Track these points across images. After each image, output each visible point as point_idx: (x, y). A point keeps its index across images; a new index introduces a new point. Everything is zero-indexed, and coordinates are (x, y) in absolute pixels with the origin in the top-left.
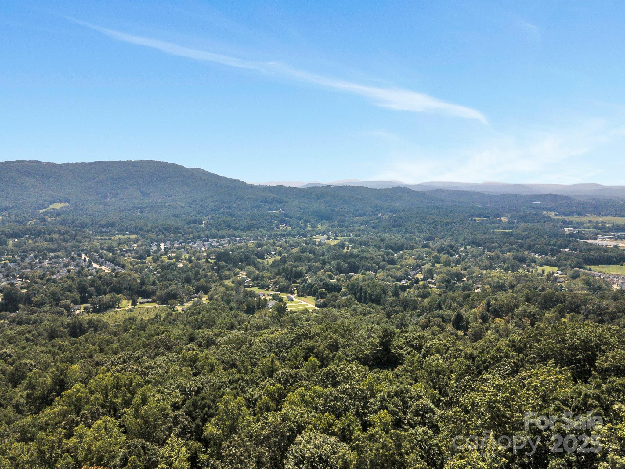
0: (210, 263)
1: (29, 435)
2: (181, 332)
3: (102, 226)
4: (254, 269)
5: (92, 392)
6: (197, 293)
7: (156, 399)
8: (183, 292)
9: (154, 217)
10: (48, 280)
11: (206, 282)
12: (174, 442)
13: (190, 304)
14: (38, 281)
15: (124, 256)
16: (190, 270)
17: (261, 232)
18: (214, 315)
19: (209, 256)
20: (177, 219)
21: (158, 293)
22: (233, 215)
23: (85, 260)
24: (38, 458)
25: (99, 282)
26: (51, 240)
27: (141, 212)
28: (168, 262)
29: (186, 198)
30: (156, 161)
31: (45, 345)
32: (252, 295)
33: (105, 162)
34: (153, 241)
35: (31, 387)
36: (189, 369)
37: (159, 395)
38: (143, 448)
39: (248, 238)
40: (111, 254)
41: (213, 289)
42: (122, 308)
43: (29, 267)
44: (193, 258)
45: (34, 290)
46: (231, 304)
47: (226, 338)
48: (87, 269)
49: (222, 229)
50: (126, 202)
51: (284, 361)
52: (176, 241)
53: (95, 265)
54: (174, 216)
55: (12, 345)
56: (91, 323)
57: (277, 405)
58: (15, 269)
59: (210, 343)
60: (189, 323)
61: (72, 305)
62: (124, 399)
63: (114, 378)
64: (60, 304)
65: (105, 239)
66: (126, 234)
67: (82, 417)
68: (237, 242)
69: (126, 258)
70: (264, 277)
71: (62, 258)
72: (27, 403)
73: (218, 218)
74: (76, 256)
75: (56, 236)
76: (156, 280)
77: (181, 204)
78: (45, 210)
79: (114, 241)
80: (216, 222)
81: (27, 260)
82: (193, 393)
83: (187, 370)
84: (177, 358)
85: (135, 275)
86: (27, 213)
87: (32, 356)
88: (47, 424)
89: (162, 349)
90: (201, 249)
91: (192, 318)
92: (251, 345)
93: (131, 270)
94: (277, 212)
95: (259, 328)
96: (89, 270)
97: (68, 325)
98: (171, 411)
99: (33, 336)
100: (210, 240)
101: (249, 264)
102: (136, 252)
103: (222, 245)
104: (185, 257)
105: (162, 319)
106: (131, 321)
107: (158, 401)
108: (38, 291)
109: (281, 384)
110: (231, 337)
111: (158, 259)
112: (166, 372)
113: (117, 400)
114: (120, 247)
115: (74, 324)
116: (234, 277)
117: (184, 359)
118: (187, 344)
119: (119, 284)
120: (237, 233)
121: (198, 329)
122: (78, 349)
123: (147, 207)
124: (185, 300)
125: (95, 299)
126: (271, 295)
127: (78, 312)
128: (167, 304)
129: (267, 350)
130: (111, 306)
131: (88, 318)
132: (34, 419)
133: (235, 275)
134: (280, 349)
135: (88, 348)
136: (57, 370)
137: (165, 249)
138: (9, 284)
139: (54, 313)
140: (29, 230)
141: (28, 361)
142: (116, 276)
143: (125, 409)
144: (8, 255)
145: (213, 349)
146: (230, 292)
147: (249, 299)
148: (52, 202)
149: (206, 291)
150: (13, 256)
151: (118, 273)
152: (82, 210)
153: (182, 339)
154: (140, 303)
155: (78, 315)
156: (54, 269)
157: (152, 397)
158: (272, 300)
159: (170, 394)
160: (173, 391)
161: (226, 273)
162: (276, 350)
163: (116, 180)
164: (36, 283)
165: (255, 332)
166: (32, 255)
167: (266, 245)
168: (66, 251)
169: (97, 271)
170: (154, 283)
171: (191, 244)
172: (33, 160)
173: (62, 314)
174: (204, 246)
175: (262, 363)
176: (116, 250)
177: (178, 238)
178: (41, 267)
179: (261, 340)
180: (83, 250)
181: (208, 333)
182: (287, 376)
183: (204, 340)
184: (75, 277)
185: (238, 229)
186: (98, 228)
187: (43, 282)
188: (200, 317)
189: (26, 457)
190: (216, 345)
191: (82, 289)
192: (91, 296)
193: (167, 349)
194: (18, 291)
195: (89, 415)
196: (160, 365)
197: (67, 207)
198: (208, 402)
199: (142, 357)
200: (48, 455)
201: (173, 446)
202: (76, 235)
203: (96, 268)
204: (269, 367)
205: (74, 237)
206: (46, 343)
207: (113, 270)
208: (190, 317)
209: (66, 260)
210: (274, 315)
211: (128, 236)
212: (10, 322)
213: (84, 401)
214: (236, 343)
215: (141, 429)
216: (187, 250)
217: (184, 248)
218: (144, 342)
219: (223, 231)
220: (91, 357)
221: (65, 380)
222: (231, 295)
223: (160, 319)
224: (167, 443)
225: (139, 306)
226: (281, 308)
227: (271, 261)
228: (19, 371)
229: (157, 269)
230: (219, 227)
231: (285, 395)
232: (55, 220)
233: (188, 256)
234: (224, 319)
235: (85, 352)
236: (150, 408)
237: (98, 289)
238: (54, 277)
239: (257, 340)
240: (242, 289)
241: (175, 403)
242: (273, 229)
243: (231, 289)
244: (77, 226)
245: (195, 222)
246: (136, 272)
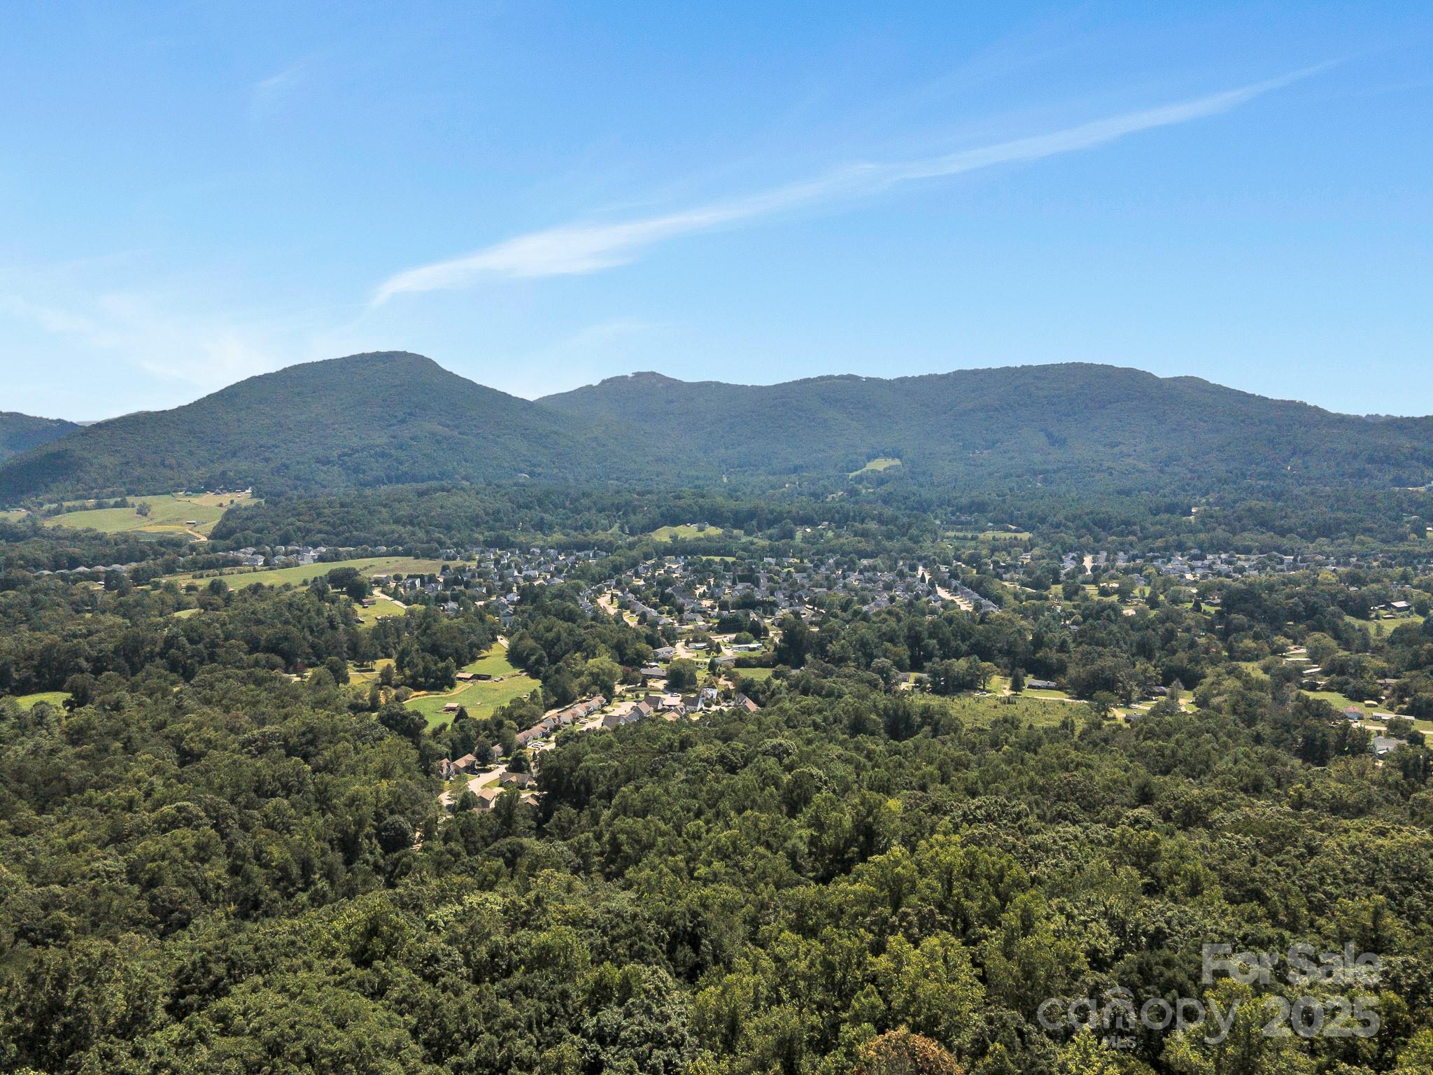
0: (1205, 613)
1: (810, 923)
2: (1120, 774)
3: (961, 509)
4: (1333, 643)
5: (923, 872)
6: (1166, 683)
7: (1052, 927)
8: (1131, 677)
9: (1073, 494)
10: (856, 613)
11: (1190, 660)
12: (1091, 1046)
13: (1144, 708)
14: (839, 612)
15: (1001, 579)
16: (1150, 625)
17: (1362, 543)
18: (1209, 747)
19: (1203, 594)
20: (1127, 500)
21: (1072, 671)
22: (1277, 496)
23: (923, 579)
24: (822, 973)
25: (947, 630)
26: (865, 534)
27: (1045, 480)
28: (1099, 602)
29: (1154, 450)
30: (1087, 365)
31: (842, 743)
32: (1321, 711)
33: (975, 373)
34: (1067, 549)
35: (817, 823)
36: (1136, 873)
37: (1060, 919)
38: (1021, 1034)
39: (1319, 557)
40: (975, 571)
41: (1209, 680)
42: (989, 692)
43: (825, 583)
44: (1162, 597)
45: (832, 630)
46: (1259, 727)
47: (1237, 815)
48: (925, 599)
49: (1243, 529)
50: (1013, 458)
51: (1415, 920)
52: (1121, 554)
53: (942, 593)
54: (1120, 493)
55: (792, 731)
56: (927, 713)
57: (1383, 1050)
58: (803, 586)
59: (1191, 817)
60: (1142, 755)
61: (894, 670)
62: (983, 906)
63: (967, 854)
64: (873, 665)
65: (965, 538)
66: (1009, 530)
67: (901, 920)
68: (1284, 567)
69: (1006, 583)
70: (1364, 669)
71: (881, 571)
72: (810, 854)
73: (1235, 502)
74: (906, 570)
75: (873, 526)
76: (1069, 640)
77: (1141, 465)
78: (859, 472)
79: (982, 542)
80: (1228, 512)
81: (823, 569)
82: (1144, 939)
83: (1129, 875)
84: (1105, 837)
85: (1023, 622)
86: (828, 477)
87: (820, 761)
88: (842, 911)
89: (1074, 807)
90: (1182, 577)
91: (1149, 743)
92: (1312, 851)
93: (1014, 610)
94: (1422, 489)
95: (1338, 808)
96: (929, 602)
97: (886, 709)
98: (1086, 967)
99: (825, 720)
100: (1210, 557)
101: (1320, 629)
102: (1029, 573)
103: (1241, 570)
104: (1142, 592)
105: (1077, 733)
106: (1008, 725)
107: (1058, 934)
108: (838, 634)
109: (1399, 993)
110: (1252, 815)
111: (1076, 592)
112: (1079, 868)
113: (970, 903)
114: (994, 558)
115: (895, 711)
116: (1270, 658)
117: (1123, 846)
118: (1134, 807)
119: (988, 638)
120: (1285, 542)
121: (1166, 772)
122: (900, 765)
123: (1059, 470)
124: (1135, 697)
125: (936, 664)
126: (1384, 721)
127: (903, 686)
128: (1089, 698)
129: (1361, 877)
130: (967, 684)
131: (923, 702)
132: (820, 892)
133: (1274, 653)
134: (1406, 884)
135: (918, 768)
136: (862, 804)
137: (1094, 569)
138: (792, 613)
139: (861, 681)
140: (830, 510)
141: (815, 771)
142: (982, 621)
143: (986, 930)
144: (793, 557)
145: (1201, 837)
146: (1255, 695)
147: (1314, 722)
148: (871, 458)
149: (1190, 682)
150: (802, 561)
151: (986, 614)
152: (924, 473)
153: (1122, 792)
154: (1031, 687)
155: (904, 692)
156: (866, 593)
157: (1044, 921)
158: (1388, 736)
159: (1085, 923)
160: (1093, 920)
161: (1249, 643)
162: (1392, 886)
163: (996, 409)
164: (836, 616)
165: (1326, 819)
166: (831, 561)
167: (1378, 581)
168: (890, 557)
169: (946, 605)
170: (1063, 647)
171: (1158, 563)
172: (845, 373)
173: (876, 686)
174: (1192, 569)
175: (1345, 913)
176: (986, 564)
177: (1127, 546)
178: (845, 586)
179: (1346, 845)
180: (920, 559)
181: (1191, 791)
182: (1420, 977)
183: (1176, 807)
184: (902, 613)
185: (1291, 530)
186: (953, 514)
187: (848, 615)
188: (1172, 745)
189: (803, 966)
190: (1208, 826)
191: (914, 640)
192: (929, 657)
193: (1084, 808)
194: (806, 628)
195: (915, 919)
196: (1065, 847)
197: (896, 467)
198: (1181, 977)
199: (1027, 815)
200: (839, 975)
201: (1089, 1055)
202: (910, 526)
203: (943, 600)
204: (1364, 928)
205: (904, 530)
206: (845, 740)
207: (977, 607)
208: (1145, 739)
209: (888, 577)
210: (1390, 779)
211: (1013, 535)
212: (790, 685)
213: (906, 885)
214: (1264, 833)
215: (1018, 988)
216: (1147, 577)
217: (1140, 571)
218: (1032, 780)
219: (1246, 534)
220: (923, 788)
221: (875, 827)
222: (1259, 703)
223: (1072, 731)
224: (1073, 1041)
225: (1026, 693)
226: (1417, 764)
227: (1389, 626)
228: (800, 787)
229: (1072, 614)
230: (1237, 524)
231: (1408, 1031)
232: (874, 493)
233: (1148, 591)
234: (1236, 762)
235: (913, 775)
236: (1039, 946)
237: (943, 643)
238: (865, 608)
239: (1331, 843)
240: (1291, 691)
241: (1096, 951)
242: (1402, 538)
243: (1261, 686)
244: (913, 509)
245: (1171, 509)
246: (1025, 617)
